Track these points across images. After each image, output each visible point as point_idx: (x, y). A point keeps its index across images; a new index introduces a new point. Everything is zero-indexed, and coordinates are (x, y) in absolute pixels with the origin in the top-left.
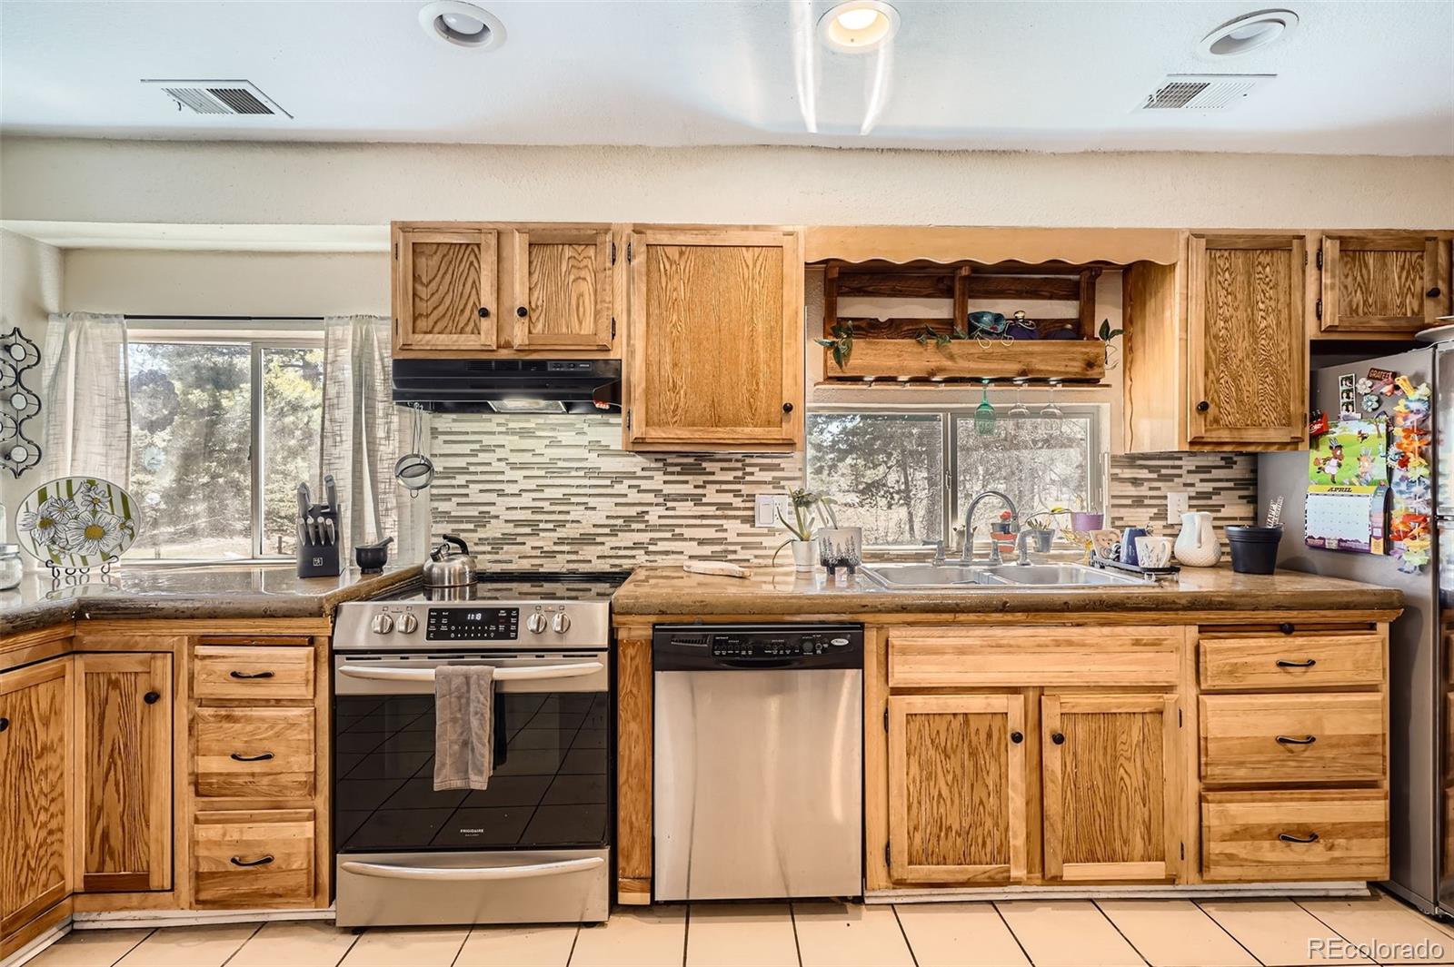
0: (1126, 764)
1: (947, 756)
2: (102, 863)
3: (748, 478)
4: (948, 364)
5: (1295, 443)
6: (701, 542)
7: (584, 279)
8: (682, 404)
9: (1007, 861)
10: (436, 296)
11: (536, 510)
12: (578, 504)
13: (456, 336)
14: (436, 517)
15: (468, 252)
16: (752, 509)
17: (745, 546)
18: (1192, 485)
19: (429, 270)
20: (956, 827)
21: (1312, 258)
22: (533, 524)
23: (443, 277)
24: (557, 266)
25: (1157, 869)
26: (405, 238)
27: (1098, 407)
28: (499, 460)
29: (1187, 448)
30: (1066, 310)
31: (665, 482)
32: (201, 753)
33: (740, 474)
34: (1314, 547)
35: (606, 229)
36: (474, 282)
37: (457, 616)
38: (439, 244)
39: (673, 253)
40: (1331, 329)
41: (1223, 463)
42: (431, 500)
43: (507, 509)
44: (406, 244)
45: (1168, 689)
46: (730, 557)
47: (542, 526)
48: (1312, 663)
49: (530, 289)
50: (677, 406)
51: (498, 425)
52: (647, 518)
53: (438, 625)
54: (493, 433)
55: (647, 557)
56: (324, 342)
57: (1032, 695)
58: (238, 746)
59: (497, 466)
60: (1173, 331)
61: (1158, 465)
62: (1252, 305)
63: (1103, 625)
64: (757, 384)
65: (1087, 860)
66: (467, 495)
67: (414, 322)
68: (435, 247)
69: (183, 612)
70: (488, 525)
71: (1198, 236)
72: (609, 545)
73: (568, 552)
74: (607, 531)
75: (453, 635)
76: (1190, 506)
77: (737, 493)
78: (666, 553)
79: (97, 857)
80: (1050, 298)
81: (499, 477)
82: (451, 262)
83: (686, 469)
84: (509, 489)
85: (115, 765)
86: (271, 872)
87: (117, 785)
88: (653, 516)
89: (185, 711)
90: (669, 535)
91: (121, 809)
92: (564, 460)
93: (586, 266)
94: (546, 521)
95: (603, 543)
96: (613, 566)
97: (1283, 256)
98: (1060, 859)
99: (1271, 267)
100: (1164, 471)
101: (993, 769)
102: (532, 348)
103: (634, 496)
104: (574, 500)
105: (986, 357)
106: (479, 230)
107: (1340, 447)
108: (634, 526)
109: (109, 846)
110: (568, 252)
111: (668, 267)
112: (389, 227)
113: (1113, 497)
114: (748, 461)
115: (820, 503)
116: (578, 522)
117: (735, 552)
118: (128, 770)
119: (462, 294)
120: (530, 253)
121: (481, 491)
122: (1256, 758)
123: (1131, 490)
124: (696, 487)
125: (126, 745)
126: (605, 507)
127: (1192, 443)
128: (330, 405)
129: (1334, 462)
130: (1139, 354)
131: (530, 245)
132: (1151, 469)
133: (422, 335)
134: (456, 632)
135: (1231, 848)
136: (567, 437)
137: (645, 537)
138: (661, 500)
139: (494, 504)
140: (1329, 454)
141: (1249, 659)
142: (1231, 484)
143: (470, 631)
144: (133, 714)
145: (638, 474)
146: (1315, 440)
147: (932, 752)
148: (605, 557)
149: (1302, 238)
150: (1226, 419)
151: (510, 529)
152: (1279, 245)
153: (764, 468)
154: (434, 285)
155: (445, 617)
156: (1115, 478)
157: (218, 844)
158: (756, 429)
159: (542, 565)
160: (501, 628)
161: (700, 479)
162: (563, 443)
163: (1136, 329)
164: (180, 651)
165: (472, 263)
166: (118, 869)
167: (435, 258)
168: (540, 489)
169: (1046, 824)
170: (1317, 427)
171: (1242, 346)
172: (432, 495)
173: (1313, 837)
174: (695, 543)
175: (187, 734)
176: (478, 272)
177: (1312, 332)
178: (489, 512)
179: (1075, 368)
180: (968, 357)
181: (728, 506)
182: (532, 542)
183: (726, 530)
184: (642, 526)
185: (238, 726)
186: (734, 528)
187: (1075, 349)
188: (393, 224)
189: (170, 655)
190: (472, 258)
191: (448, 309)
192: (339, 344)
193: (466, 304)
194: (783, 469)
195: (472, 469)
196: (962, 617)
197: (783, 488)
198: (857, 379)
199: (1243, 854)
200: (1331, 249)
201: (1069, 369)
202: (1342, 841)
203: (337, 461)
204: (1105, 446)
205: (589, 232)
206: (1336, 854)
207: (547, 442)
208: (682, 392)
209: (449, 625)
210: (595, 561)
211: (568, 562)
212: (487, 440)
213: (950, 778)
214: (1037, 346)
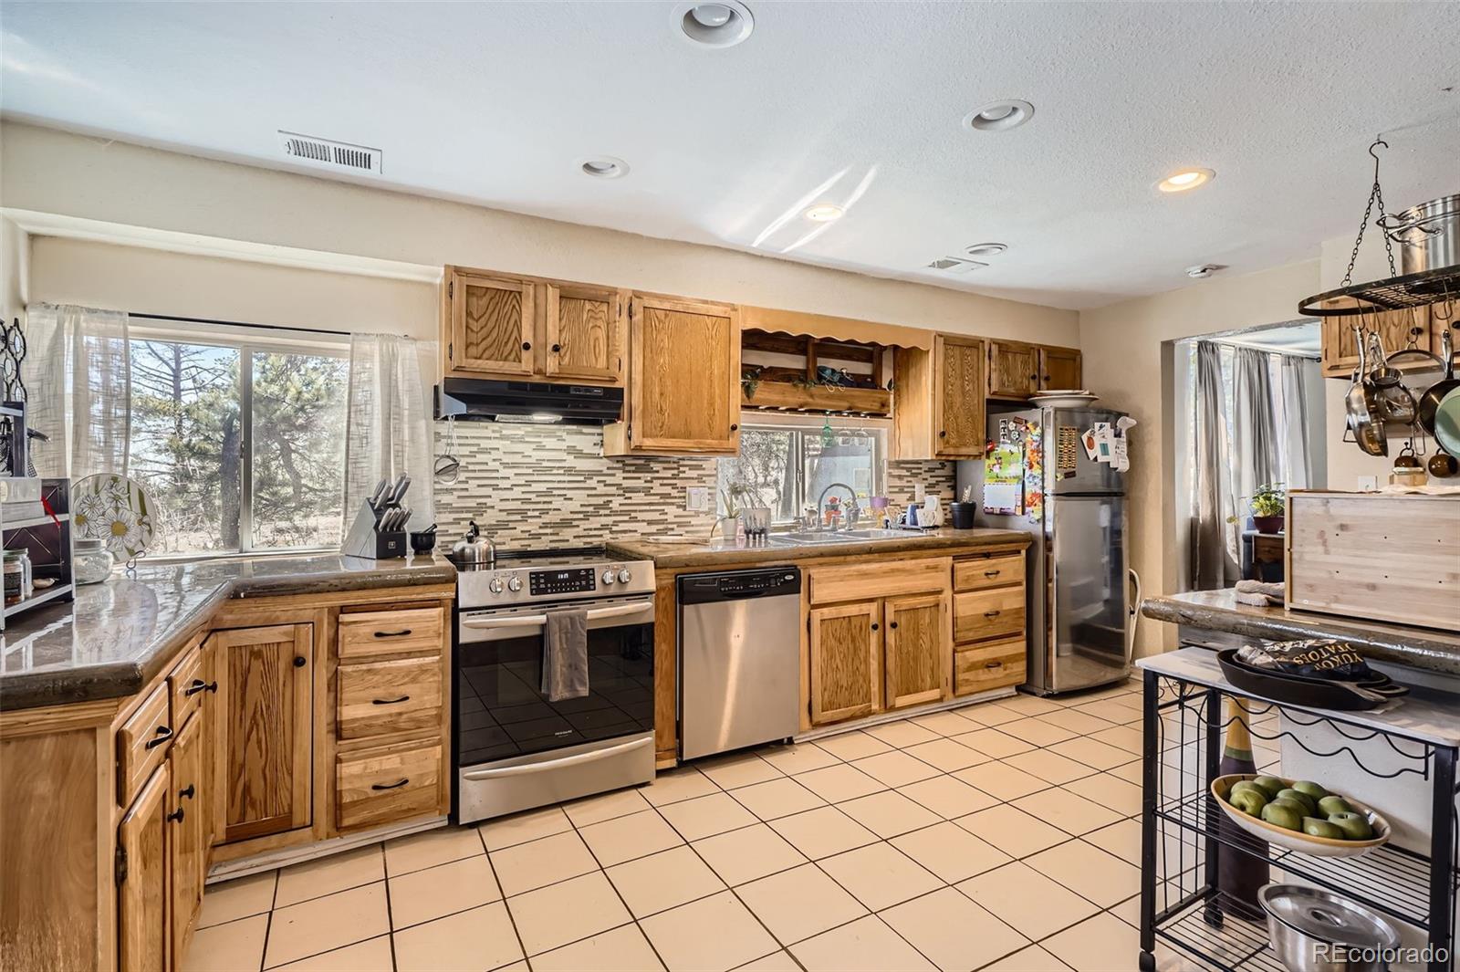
0: (923, 636)
1: (841, 643)
2: (243, 815)
3: (681, 475)
4: (810, 400)
5: (979, 456)
6: (650, 523)
7: (599, 327)
8: (666, 423)
9: (870, 701)
10: (485, 330)
11: (525, 501)
12: (559, 495)
13: (501, 363)
14: (439, 508)
15: (511, 297)
16: (684, 497)
17: (680, 525)
18: (926, 479)
19: (480, 308)
20: (845, 685)
21: (987, 354)
22: (522, 512)
23: (490, 315)
24: (579, 316)
25: (935, 694)
26: (460, 281)
27: (879, 431)
28: (494, 460)
29: (934, 458)
30: (864, 369)
31: (624, 478)
32: (344, 703)
33: (676, 472)
34: (987, 513)
35: (614, 292)
36: (516, 321)
37: (550, 576)
38: (487, 288)
39: (661, 314)
40: (995, 393)
41: (940, 466)
42: (435, 494)
43: (501, 500)
44: (461, 286)
45: (940, 592)
46: (669, 533)
47: (530, 514)
48: (998, 572)
49: (560, 331)
50: (663, 423)
51: (493, 431)
52: (611, 505)
53: (538, 584)
54: (490, 438)
55: (611, 536)
56: (349, 353)
57: (880, 602)
58: (379, 693)
59: (492, 465)
60: (927, 390)
61: (911, 467)
62: (962, 377)
63: (912, 559)
64: (714, 410)
65: (906, 694)
66: (467, 489)
67: (466, 349)
68: (484, 290)
69: (336, 586)
70: (485, 514)
71: (941, 336)
72: (582, 527)
73: (551, 534)
74: (581, 516)
75: (549, 591)
76: (926, 492)
77: (674, 486)
78: (625, 532)
79: (238, 811)
80: (858, 360)
81: (494, 475)
82: (497, 303)
83: (639, 469)
84: (503, 484)
85: (258, 725)
86: (407, 792)
87: (259, 742)
88: (616, 504)
89: (324, 671)
90: (627, 518)
91: (263, 763)
92: (548, 460)
93: (601, 318)
94: (534, 510)
95: (578, 526)
96: (585, 543)
97: (975, 351)
98: (894, 694)
99: (971, 356)
100: (914, 471)
101: (863, 647)
102: (561, 376)
103: (601, 489)
104: (555, 492)
105: (830, 397)
106: (520, 280)
107: (1000, 458)
108: (602, 512)
109: (251, 798)
110: (588, 306)
111: (657, 324)
112: (443, 269)
113: (890, 487)
114: (681, 462)
115: (745, 493)
116: (559, 510)
117: (673, 529)
118: (270, 728)
119: (506, 329)
120: (560, 304)
121: (479, 486)
122: (978, 625)
123: (898, 483)
124: (646, 482)
125: (268, 707)
126: (579, 498)
127: (937, 455)
128: (356, 412)
129: (998, 466)
130: (904, 399)
131: (561, 297)
132: (908, 470)
133: (473, 360)
134: (551, 588)
135: (967, 676)
136: (550, 443)
137: (609, 520)
138: (621, 492)
139: (490, 497)
140: (996, 462)
141: (974, 572)
142: (943, 479)
143: (561, 587)
144: (275, 679)
145: (604, 472)
146: (988, 454)
147: (833, 641)
148: (579, 537)
149: (983, 342)
150: (953, 441)
151: (504, 516)
152: (973, 344)
153: (692, 468)
154: (483, 321)
155: (542, 578)
156: (890, 475)
157: (359, 776)
158: (713, 441)
159: (530, 546)
160: (584, 583)
161: (649, 476)
162: (547, 447)
163: (903, 383)
164: (321, 621)
165: (514, 306)
166: (259, 816)
167: (484, 299)
168: (528, 484)
169: (887, 677)
170: (989, 447)
171: (958, 400)
172: (435, 490)
173: (999, 664)
174: (645, 524)
175: (326, 691)
176: (520, 315)
177: (987, 396)
178: (485, 504)
179: (876, 407)
180: (821, 396)
181: (668, 496)
182: (521, 527)
183: (666, 513)
184: (607, 512)
185: (376, 678)
186: (672, 511)
187: (875, 395)
188: (447, 267)
189: (311, 625)
190: (514, 302)
191: (494, 341)
192: (367, 357)
193: (509, 339)
194: (704, 469)
195: (471, 467)
196: (849, 558)
197: (704, 482)
198: (756, 408)
199: (972, 678)
200: (995, 348)
201: (873, 407)
202: (1009, 665)
203: (364, 460)
204: (885, 455)
205: (604, 293)
206: (1008, 672)
207: (534, 446)
208: (666, 414)
209: (545, 583)
210: (571, 539)
211: (551, 541)
212: (484, 444)
213: (842, 656)
214: (856, 392)
